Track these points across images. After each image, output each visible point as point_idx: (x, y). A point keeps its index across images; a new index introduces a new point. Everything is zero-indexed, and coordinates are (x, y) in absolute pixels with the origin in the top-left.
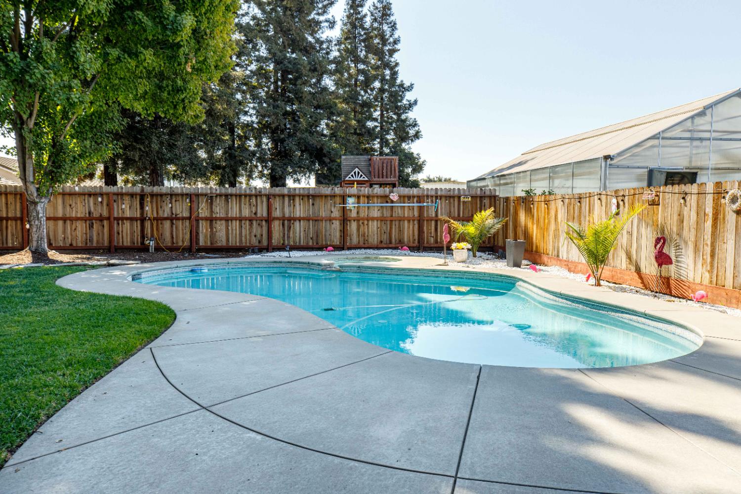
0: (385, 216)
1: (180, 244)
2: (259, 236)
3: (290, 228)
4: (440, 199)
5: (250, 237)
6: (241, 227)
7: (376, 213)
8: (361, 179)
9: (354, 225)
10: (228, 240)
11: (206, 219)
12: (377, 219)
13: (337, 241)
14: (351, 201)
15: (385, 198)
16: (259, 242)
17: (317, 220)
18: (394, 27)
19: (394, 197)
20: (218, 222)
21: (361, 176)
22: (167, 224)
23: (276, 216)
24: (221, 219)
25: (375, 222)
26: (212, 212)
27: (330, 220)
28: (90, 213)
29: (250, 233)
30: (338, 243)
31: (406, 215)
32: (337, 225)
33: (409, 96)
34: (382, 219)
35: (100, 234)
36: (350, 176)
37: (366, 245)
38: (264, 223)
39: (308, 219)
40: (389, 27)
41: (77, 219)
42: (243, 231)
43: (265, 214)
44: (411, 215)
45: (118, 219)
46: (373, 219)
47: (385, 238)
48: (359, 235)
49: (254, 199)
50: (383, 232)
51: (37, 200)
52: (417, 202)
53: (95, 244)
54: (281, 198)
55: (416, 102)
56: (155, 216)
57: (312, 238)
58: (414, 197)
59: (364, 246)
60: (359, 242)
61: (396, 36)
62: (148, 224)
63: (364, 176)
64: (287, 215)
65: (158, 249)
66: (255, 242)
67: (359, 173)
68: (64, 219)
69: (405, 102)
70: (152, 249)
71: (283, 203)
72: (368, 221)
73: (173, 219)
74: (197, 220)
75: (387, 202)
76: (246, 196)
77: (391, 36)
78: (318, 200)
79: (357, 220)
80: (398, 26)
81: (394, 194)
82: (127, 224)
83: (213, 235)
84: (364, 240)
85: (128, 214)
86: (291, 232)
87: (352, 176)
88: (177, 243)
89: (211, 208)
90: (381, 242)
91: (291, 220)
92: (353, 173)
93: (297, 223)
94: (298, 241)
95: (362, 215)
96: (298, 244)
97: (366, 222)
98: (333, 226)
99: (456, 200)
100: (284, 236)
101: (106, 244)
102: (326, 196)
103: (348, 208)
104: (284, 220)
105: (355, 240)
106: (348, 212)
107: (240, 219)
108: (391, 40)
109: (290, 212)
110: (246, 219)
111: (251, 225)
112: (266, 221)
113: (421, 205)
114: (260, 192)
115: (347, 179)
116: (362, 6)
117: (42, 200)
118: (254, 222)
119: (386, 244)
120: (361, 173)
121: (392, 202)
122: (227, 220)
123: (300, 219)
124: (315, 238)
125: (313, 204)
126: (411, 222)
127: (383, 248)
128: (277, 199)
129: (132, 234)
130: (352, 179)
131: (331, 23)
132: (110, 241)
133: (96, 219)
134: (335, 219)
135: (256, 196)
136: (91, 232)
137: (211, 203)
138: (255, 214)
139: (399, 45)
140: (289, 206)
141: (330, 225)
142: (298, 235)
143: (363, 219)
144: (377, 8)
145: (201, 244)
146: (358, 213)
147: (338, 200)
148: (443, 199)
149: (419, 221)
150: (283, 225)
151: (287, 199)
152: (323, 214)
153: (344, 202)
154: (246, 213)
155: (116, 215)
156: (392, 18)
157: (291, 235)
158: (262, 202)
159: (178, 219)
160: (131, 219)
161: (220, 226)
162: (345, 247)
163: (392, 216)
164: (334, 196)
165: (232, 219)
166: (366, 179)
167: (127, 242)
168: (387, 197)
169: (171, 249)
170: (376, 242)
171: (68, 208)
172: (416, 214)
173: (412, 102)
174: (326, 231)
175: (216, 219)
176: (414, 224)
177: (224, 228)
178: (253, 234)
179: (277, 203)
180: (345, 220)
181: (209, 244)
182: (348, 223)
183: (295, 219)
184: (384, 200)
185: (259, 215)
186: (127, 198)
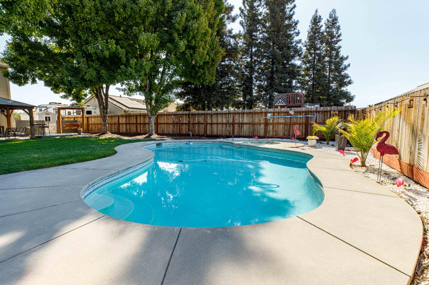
0: (287, 122)
1: (201, 133)
2: (229, 131)
3: (242, 127)
4: (319, 113)
5: (226, 131)
6: (222, 127)
7: (282, 121)
8: (283, 104)
9: (271, 126)
10: (217, 132)
11: (210, 124)
12: (282, 124)
13: (262, 134)
14: (269, 115)
15: (287, 113)
16: (229, 134)
17: (253, 124)
18: (338, 28)
19: (292, 112)
20: (214, 125)
21: (283, 103)
22: (197, 125)
23: (236, 122)
24: (215, 124)
25: (282, 125)
26: (212, 121)
27: (260, 124)
28: (174, 122)
29: (226, 129)
30: (263, 135)
31: (298, 122)
32: (262, 126)
33: (346, 63)
34: (285, 124)
35: (176, 130)
36: (277, 103)
37: (277, 137)
38: (231, 125)
39: (249, 124)
40: (335, 29)
41: (171, 124)
42: (223, 128)
43: (232, 122)
44: (301, 122)
45: (182, 124)
46: (281, 124)
47: (286, 133)
48: (273, 131)
49: (228, 115)
50: (286, 130)
51: (151, 117)
52: (305, 115)
53: (175, 133)
54: (239, 114)
55: (349, 65)
56: (193, 122)
57: (251, 132)
58: (303, 112)
59: (275, 137)
60: (273, 135)
61: (339, 33)
62: (191, 125)
63: (284, 103)
64: (241, 122)
65: (193, 135)
66: (228, 134)
67: (281, 102)
68: (167, 124)
69: (343, 66)
70: (191, 135)
71: (239, 116)
72: (278, 124)
73: (199, 123)
74: (207, 124)
75: (288, 115)
76: (224, 114)
77: (337, 33)
78: (254, 115)
79: (273, 124)
80: (340, 28)
81: (291, 111)
82: (184, 125)
83: (212, 131)
84: (276, 134)
85: (185, 122)
86: (242, 130)
87: (278, 103)
88: (200, 133)
89: (212, 119)
90: (285, 135)
91: (243, 124)
92: (278, 102)
93: (245, 125)
94: (245, 133)
95: (275, 122)
96: (245, 135)
97: (277, 125)
98: (261, 127)
99: (329, 113)
100: (239, 131)
101: (178, 133)
102: (258, 113)
103: (268, 118)
104: (239, 124)
105: (271, 134)
106: (269, 121)
107: (222, 124)
108: (337, 35)
109: (242, 121)
110: (224, 124)
111: (226, 126)
112: (232, 124)
113: (307, 116)
114: (230, 112)
115: (276, 105)
116: (319, 22)
117: (153, 117)
118: (227, 125)
119: (287, 136)
120: (282, 102)
121: (291, 115)
122: (217, 124)
123: (246, 124)
124: (252, 132)
125: (252, 117)
126: (301, 125)
127: (285, 138)
128: (237, 115)
129: (186, 129)
130: (278, 105)
131: (297, 33)
132: (180, 131)
133: (176, 124)
134: (262, 124)
135: (228, 114)
136: (174, 129)
137: (212, 117)
138: (228, 121)
139: (341, 37)
140: (242, 118)
141: (260, 127)
142: (245, 130)
143: (275, 124)
144: (329, 21)
145: (208, 134)
146: (273, 121)
147: (263, 114)
148: (321, 113)
149: (305, 125)
150: (239, 126)
151: (241, 115)
152: (256, 121)
153: (266, 116)
154: (224, 121)
155: (181, 122)
156: (338, 24)
157: (242, 131)
158: (231, 116)
159: (200, 124)
160: (186, 124)
161: (215, 126)
162: (266, 137)
163: (290, 122)
164: (262, 113)
165: (219, 124)
166: (285, 104)
167: (184, 132)
168: (288, 112)
169: (198, 135)
170: (282, 135)
171: (168, 120)
172: (304, 121)
173: (347, 65)
174: (257, 129)
175: (213, 124)
176: (302, 127)
177: (216, 127)
178: (227, 130)
179: (237, 117)
180: (266, 124)
181: (211, 134)
182: (268, 126)
183: (244, 124)
184: (287, 114)
185: (229, 122)
186: (184, 116)
